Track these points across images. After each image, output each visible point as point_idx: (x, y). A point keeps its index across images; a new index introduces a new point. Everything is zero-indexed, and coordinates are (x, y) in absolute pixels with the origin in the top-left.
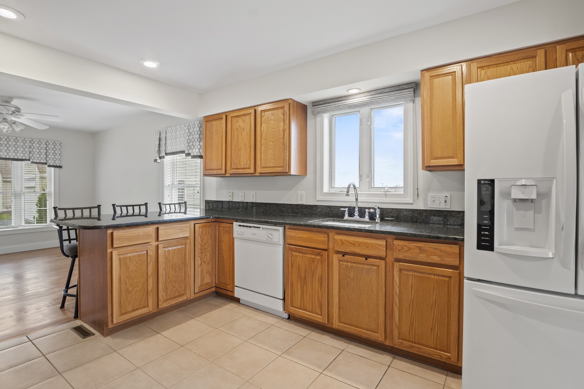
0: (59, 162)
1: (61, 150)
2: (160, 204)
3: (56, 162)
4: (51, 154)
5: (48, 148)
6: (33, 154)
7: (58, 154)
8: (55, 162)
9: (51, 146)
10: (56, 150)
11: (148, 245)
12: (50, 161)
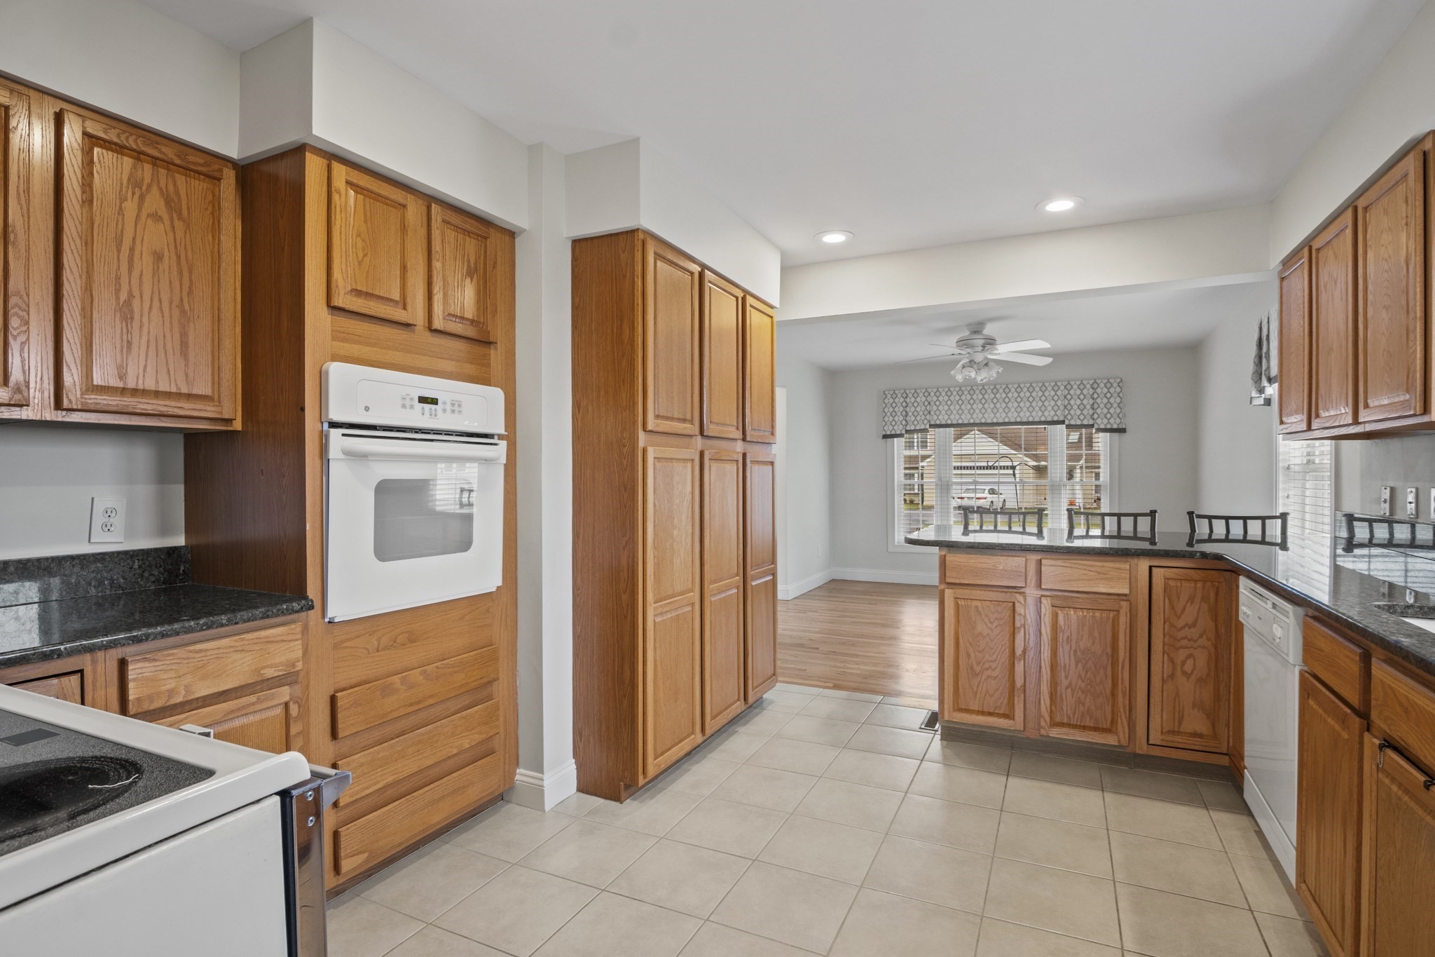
0: (1118, 421)
1: (1121, 395)
2: (1191, 514)
3: (1112, 421)
4: (1102, 406)
5: (1095, 396)
6: (1071, 410)
7: (1115, 405)
8: (1109, 422)
9: (1102, 390)
10: (1112, 396)
11: (1016, 593)
12: (1099, 421)
